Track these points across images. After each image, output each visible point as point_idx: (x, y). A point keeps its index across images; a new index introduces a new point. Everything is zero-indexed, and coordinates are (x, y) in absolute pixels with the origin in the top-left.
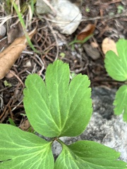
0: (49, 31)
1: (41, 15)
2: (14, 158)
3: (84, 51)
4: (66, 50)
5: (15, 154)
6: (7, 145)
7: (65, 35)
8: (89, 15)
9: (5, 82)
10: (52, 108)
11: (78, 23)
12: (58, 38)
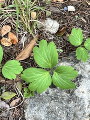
0: (46, 34)
1: (40, 28)
2: (36, 80)
3: (64, 39)
4: (55, 40)
5: (36, 78)
6: (33, 75)
7: (53, 34)
8: (63, 23)
9: (31, 58)
10: (44, 57)
11: (58, 28)
12: (50, 36)
